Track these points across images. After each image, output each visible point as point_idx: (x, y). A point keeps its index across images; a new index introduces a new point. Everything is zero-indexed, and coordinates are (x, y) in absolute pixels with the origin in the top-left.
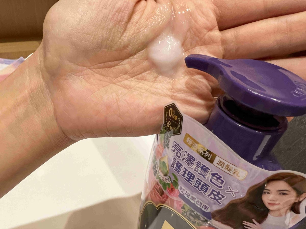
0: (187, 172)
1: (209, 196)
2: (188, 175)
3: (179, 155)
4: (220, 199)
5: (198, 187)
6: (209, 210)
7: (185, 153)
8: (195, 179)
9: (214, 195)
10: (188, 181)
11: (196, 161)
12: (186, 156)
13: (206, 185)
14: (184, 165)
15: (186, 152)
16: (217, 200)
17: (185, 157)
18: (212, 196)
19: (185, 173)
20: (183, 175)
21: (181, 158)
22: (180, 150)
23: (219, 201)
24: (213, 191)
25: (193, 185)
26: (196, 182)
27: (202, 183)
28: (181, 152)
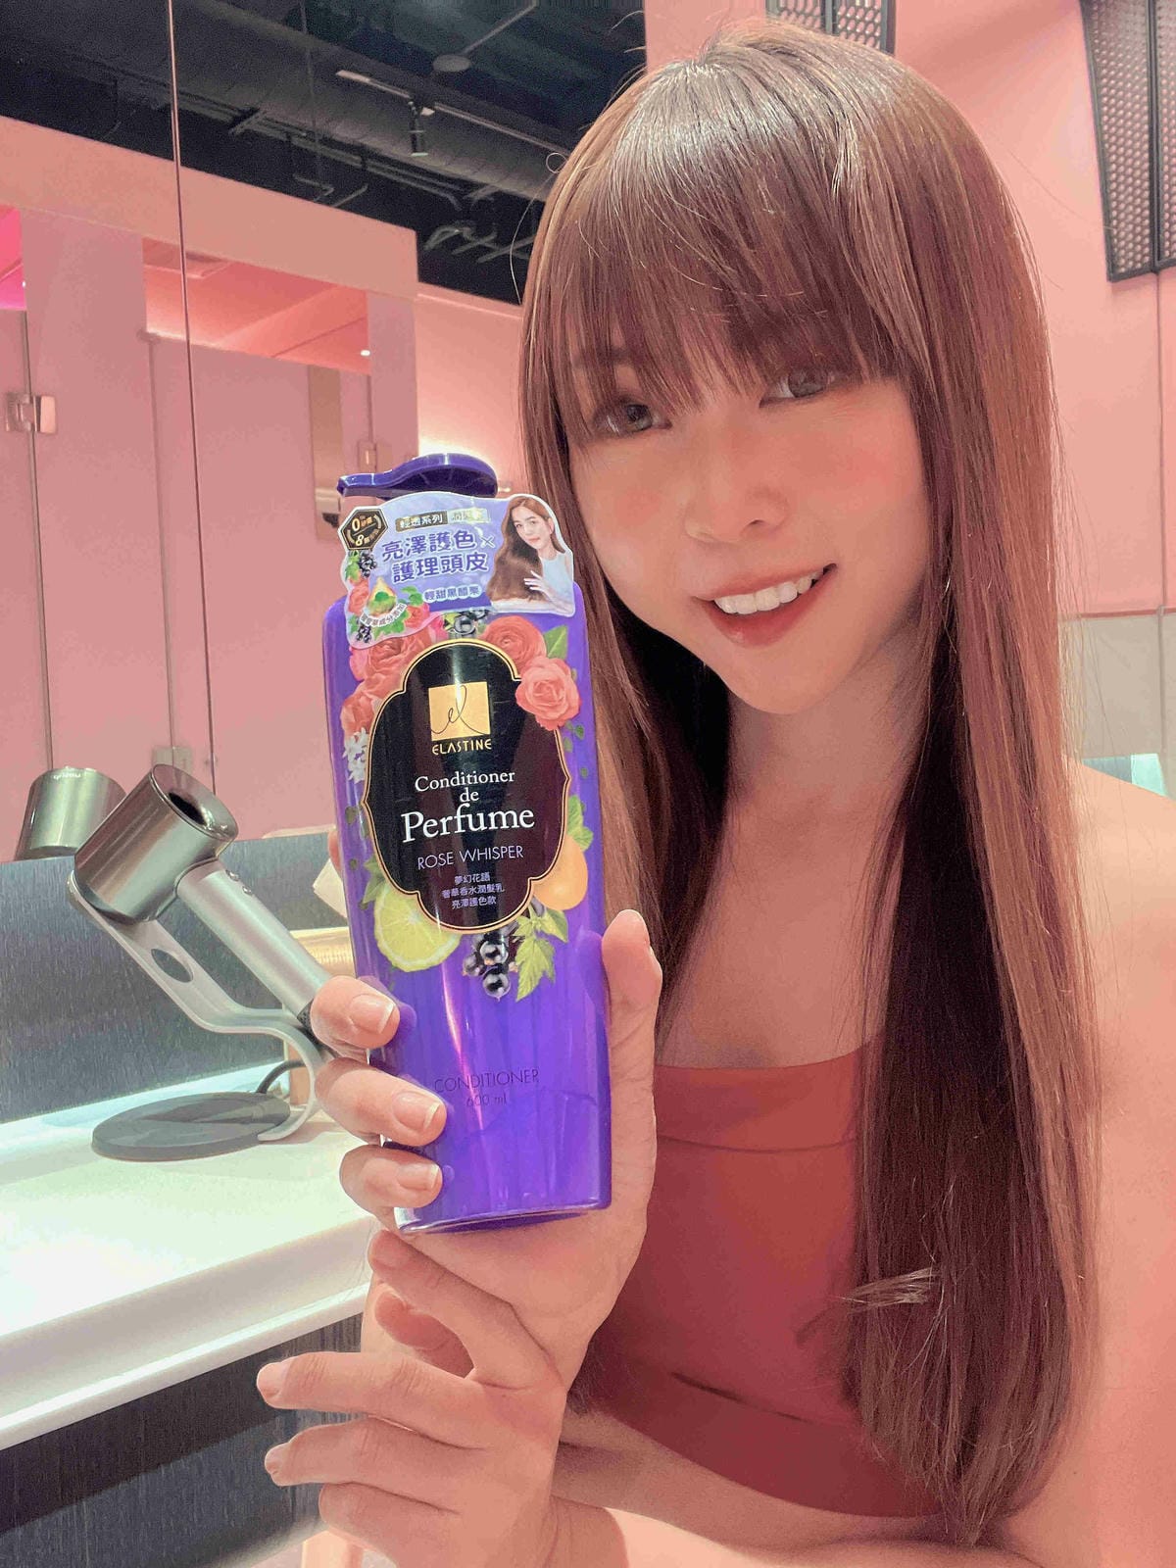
0: (423, 563)
1: (468, 569)
2: (426, 566)
3: (399, 554)
4: (482, 561)
5: (448, 569)
6: (480, 591)
7: (407, 542)
8: (439, 560)
9: (473, 562)
10: (432, 574)
11: (427, 538)
12: (411, 544)
13: (456, 557)
14: (414, 557)
15: (408, 539)
16: (479, 567)
17: (409, 547)
18: (472, 566)
19: (420, 567)
20: (421, 573)
21: (405, 555)
22: (398, 546)
23: (483, 566)
24: (468, 557)
25: (441, 573)
26: (443, 564)
27: (450, 559)
28: (400, 547)
